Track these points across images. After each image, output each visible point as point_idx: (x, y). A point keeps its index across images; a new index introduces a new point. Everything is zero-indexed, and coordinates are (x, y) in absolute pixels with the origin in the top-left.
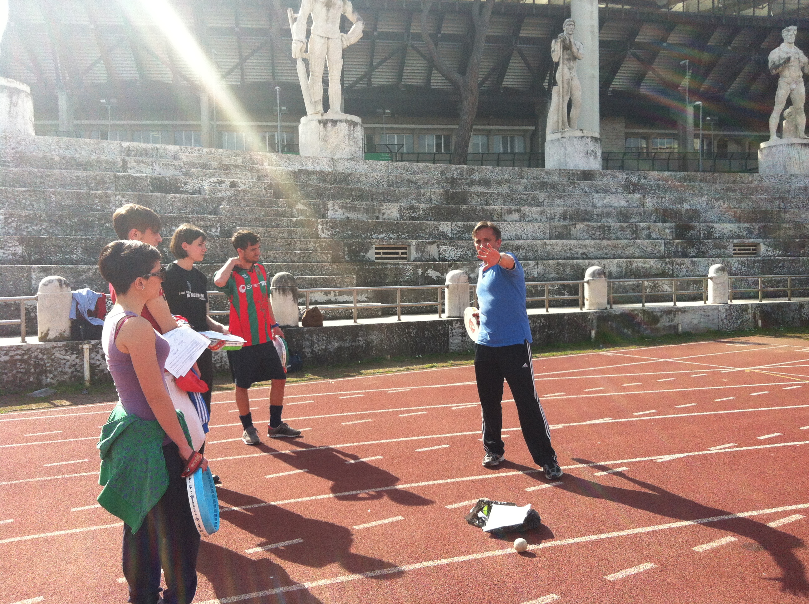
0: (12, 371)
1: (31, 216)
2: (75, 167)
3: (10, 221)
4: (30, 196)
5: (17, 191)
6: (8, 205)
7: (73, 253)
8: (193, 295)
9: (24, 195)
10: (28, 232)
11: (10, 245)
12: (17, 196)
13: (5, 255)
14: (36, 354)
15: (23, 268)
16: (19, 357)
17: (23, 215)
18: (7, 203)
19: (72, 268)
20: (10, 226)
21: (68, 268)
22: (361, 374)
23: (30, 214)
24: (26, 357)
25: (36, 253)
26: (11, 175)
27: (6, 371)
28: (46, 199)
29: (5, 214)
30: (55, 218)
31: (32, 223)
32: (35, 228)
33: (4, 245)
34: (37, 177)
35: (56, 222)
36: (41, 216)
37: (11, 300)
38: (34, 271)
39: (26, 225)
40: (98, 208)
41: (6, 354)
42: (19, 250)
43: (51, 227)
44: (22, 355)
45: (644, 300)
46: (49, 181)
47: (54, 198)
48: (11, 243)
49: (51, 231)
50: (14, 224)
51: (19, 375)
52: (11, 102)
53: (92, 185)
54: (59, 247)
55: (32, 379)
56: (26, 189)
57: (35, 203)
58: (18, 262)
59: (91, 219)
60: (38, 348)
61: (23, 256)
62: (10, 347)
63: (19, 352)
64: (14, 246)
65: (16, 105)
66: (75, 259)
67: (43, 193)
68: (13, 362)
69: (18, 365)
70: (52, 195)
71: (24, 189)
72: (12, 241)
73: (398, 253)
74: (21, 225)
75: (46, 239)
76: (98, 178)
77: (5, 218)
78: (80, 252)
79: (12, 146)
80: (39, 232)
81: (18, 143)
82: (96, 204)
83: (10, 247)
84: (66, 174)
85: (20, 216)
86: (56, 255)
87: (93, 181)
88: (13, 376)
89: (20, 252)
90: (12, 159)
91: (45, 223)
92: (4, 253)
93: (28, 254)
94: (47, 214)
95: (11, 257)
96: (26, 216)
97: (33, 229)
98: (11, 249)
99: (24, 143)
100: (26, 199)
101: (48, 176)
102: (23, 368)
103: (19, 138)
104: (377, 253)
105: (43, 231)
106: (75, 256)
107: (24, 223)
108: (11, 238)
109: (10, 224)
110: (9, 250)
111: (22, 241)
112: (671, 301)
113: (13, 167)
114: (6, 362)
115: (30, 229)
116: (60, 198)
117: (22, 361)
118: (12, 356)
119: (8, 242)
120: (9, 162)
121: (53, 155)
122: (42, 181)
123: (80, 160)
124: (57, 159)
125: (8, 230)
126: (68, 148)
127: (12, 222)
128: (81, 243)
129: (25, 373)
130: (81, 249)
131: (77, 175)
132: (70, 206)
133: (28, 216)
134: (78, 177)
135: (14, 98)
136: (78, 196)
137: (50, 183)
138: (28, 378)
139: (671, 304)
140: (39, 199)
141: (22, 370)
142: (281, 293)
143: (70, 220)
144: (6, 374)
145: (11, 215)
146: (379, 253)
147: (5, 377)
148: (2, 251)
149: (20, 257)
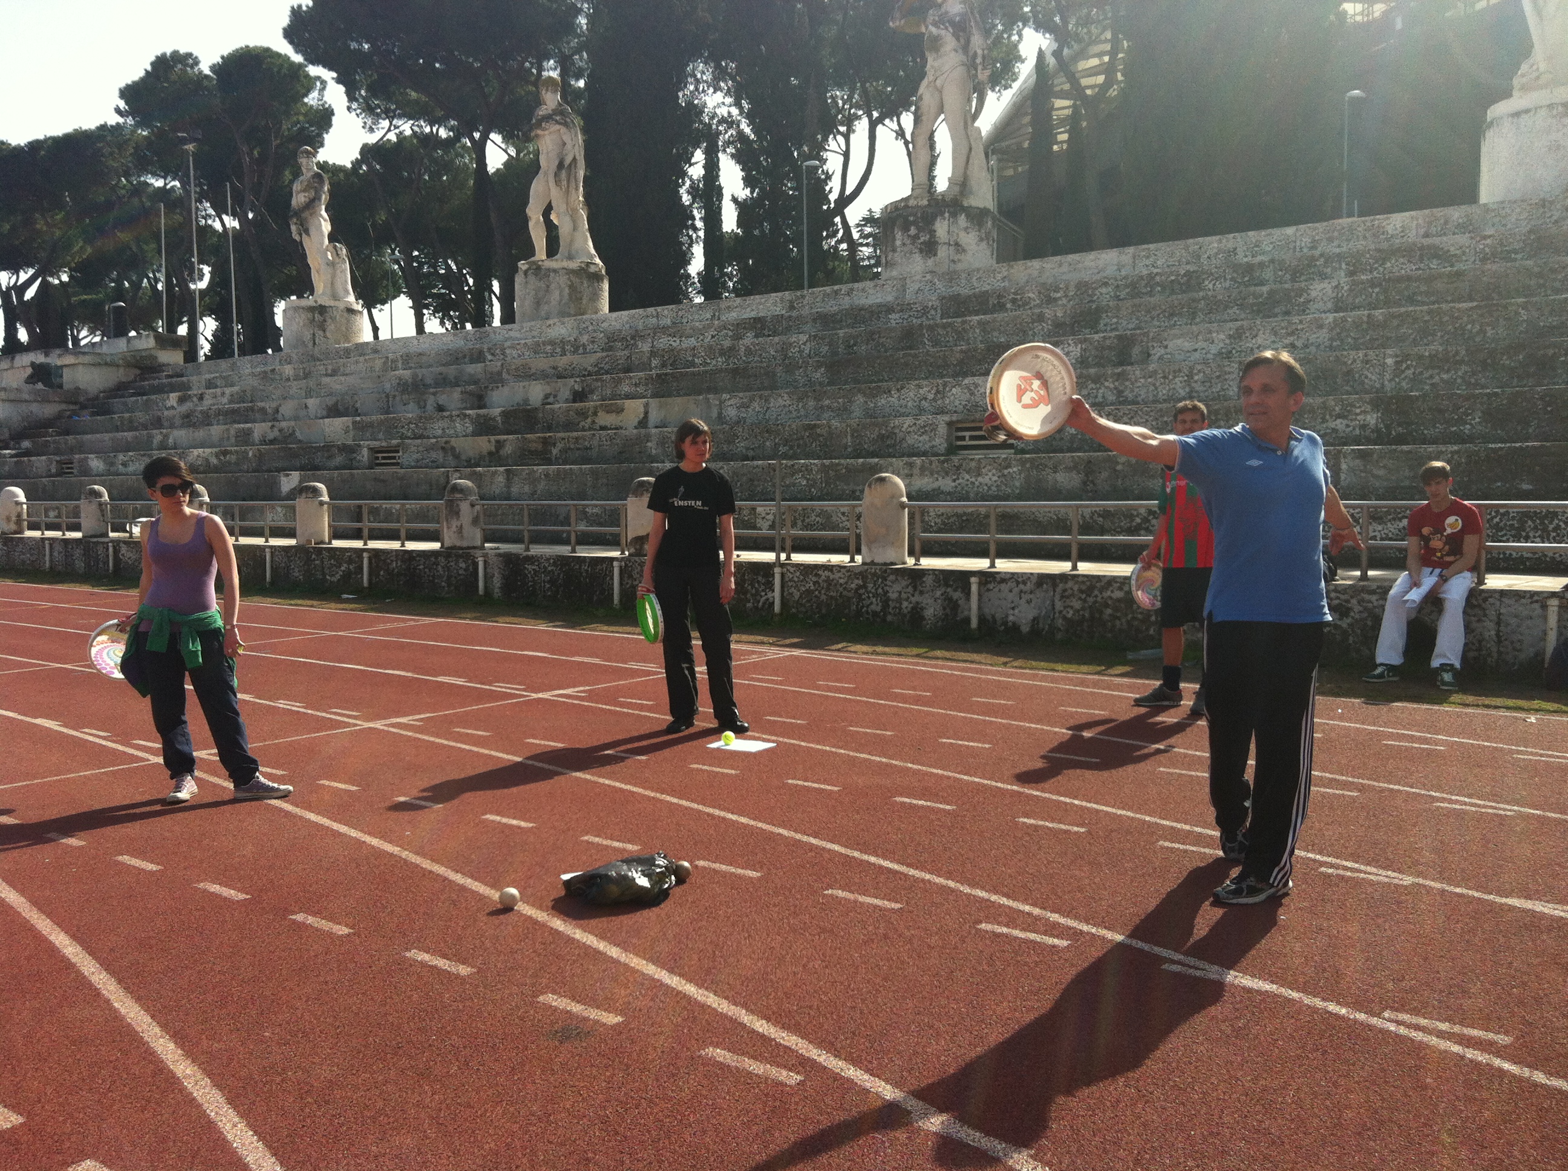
0: (1126, 615)
1: (1440, 356)
3: (1404, 366)
4: (1482, 315)
5: (1458, 309)
7: (1465, 423)
8: (681, 503)
9: (1469, 316)
10: (1432, 384)
11: (1358, 411)
12: (1458, 318)
13: (1349, 429)
19: (1410, 452)
21: (1402, 452)
23: (1438, 352)
25: (1399, 425)
27: (1119, 614)
29: (1397, 356)
30: (1482, 356)
31: (1441, 368)
32: (1445, 376)
33: (1348, 411)
35: (1484, 364)
36: (1457, 353)
38: (1345, 457)
39: (1430, 372)
42: (1372, 419)
46: (1555, 280)
48: (1360, 407)
49: (1473, 381)
50: (1410, 372)
51: (1136, 623)
54: (1440, 411)
55: (1151, 632)
57: (1488, 328)
58: (1369, 441)
61: (1377, 430)
64: (1365, 412)
67: (1505, 307)
71: (1471, 305)
72: (1360, 404)
74: (1421, 373)
77: (1397, 363)
78: (1477, 420)
80: (1450, 384)
83: (1357, 414)
85: (1421, 357)
86: (1434, 427)
88: (1128, 622)
89: (1373, 422)
91: (1463, 367)
93: (1387, 427)
94: (1467, 350)
95: (1357, 432)
96: (1431, 356)
97: (1442, 379)
98: (1359, 417)
100: (1473, 322)
101: (1553, 271)
105: (1459, 381)
107: (1427, 369)
108: (1361, 399)
109: (1403, 372)
110: (1356, 419)
111: (1376, 404)
114: (1119, 600)
115: (1436, 379)
116: (1536, 314)
119: (1355, 406)
127: (1408, 368)
130: (1480, 414)
132: (1554, 327)
133: (1435, 356)
137: (1557, 284)
138: (1147, 629)
140: (1497, 319)
141: (1139, 616)
144: (1119, 618)
145: (1407, 357)
147: (1118, 623)
148: (1345, 422)
149: (1373, 432)
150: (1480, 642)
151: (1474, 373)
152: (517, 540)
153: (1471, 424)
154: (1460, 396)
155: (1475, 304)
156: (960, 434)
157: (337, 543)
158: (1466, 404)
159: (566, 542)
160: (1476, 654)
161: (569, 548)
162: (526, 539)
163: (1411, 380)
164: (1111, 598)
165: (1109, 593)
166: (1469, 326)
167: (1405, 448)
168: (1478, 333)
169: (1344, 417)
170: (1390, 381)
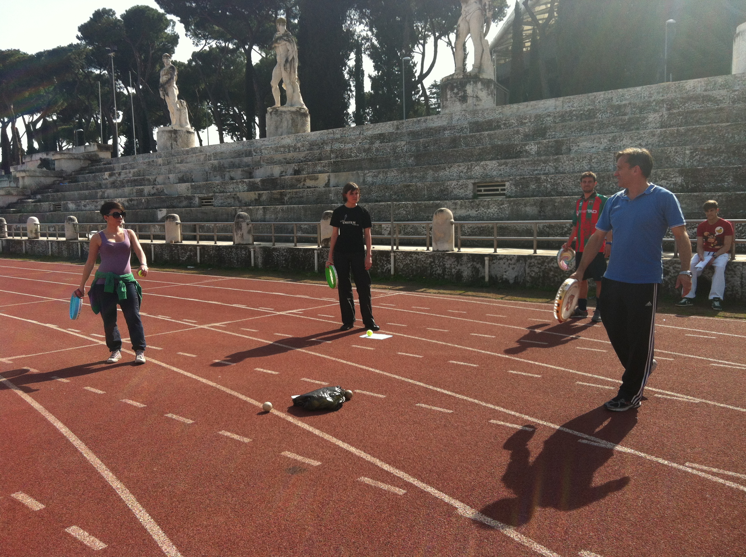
3: (695, 154)
4: (733, 129)
8: (346, 223)
9: (727, 130)
10: (709, 163)
11: (672, 176)
12: (721, 131)
17: (706, 148)
20: (694, 159)
25: (693, 183)
29: (691, 149)
31: (713, 155)
32: (715, 159)
33: (668, 176)
39: (707, 157)
42: (679, 180)
48: (673, 174)
50: (697, 157)
54: (712, 176)
57: (736, 136)
61: (682, 185)
64: (675, 177)
71: (727, 124)
74: (703, 158)
77: (691, 153)
80: (717, 163)
85: (703, 150)
91: (724, 154)
93: (686, 183)
95: (672, 186)
96: (708, 149)
97: (713, 160)
98: (673, 179)
100: (728, 133)
107: (706, 155)
108: (673, 171)
109: (694, 157)
110: (671, 180)
111: (681, 173)
119: (671, 174)
128: (732, 172)
133: (710, 149)
140: (740, 131)
145: (696, 150)
148: (666, 181)
149: (680, 186)
150: (733, 287)
151: (729, 157)
152: (269, 241)
153: (727, 182)
154: (722, 168)
155: (729, 124)
156: (479, 189)
157: (185, 242)
158: (726, 173)
159: (292, 242)
160: (731, 293)
161: (293, 244)
162: (273, 240)
163: (699, 161)
166: (726, 135)
167: (695, 194)
168: (731, 138)
169: (666, 179)
170: (688, 162)
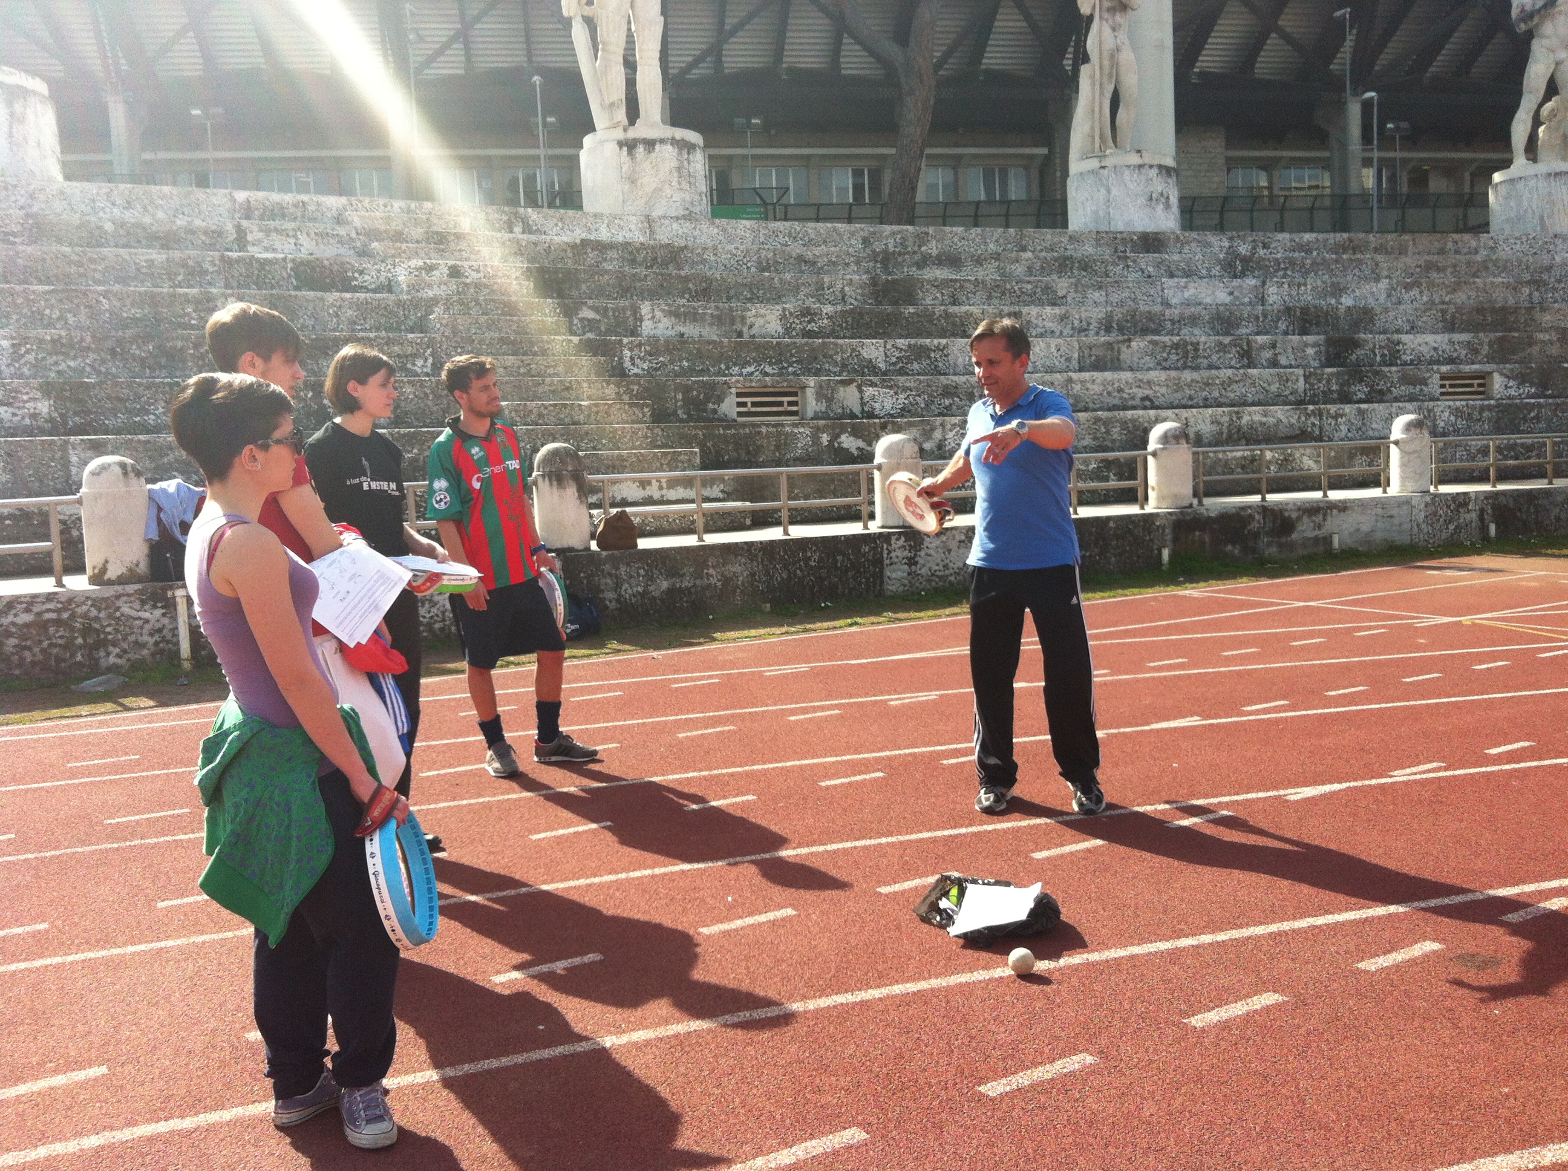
0: (40, 642)
1: (64, 341)
2: (144, 242)
3: (23, 350)
4: (60, 301)
5: (34, 292)
6: (17, 320)
7: (148, 413)
8: (375, 485)
9: (46, 300)
10: (59, 372)
11: (25, 397)
12: (35, 301)
13: (18, 418)
14: (85, 608)
15: (52, 443)
16: (53, 616)
17: (49, 338)
18: (15, 317)
19: (148, 442)
20: (23, 361)
21: (139, 441)
22: (714, 640)
23: (60, 336)
24: (65, 615)
25: (75, 414)
26: (20, 261)
27: (29, 643)
28: (90, 307)
29: (12, 338)
30: (109, 344)
31: (66, 355)
32: (72, 364)
33: (14, 398)
34: (70, 263)
35: (113, 353)
36: (82, 340)
37: (34, 504)
38: (74, 448)
39: (54, 358)
40: (193, 322)
41: (28, 610)
42: (44, 407)
43: (103, 362)
44: (58, 611)
45: (1264, 488)
46: (95, 270)
47: (105, 304)
48: (27, 393)
49: (103, 370)
50: (30, 357)
51: (55, 651)
52: (12, 115)
53: (180, 278)
54: (120, 400)
55: (79, 658)
56: (52, 287)
58: (43, 432)
59: (179, 344)
60: (88, 598)
61: (51, 420)
62: (34, 596)
63: (51, 606)
64: (35, 399)
65: (22, 120)
66: (151, 422)
67: (85, 294)
68: (42, 625)
69: (52, 630)
70: (101, 298)
71: (47, 288)
72: (27, 389)
73: (781, 404)
74: (44, 358)
75: (94, 386)
76: (191, 263)
77: (13, 345)
78: (161, 410)
79: (20, 203)
80: (80, 371)
81: (31, 196)
82: (188, 314)
83: (25, 402)
84: (127, 257)
85: (41, 341)
86: (115, 416)
87: (182, 270)
88: (43, 651)
89: (45, 410)
90: (19, 228)
91: (91, 354)
92: (14, 415)
93: (61, 415)
94: (93, 337)
95: (27, 421)
96: (53, 341)
97: (69, 367)
98: (27, 405)
99: (42, 197)
100: (52, 307)
101: (92, 261)
102: (61, 637)
103: (32, 187)
104: (739, 404)
105: (88, 369)
106: (152, 417)
107: (50, 354)
108: (28, 385)
109: (23, 356)
110: (24, 407)
111: (47, 390)
112: (1319, 489)
113: (22, 244)
114: (27, 625)
115: (63, 367)
116: (118, 304)
117: (58, 622)
118: (39, 614)
119: (20, 392)
120: (14, 234)
121: (100, 219)
122: (81, 270)
123: (154, 228)
124: (109, 227)
125: (19, 368)
126: (129, 205)
127: (28, 352)
128: (163, 393)
129: (65, 647)
130: (163, 404)
131: (147, 257)
132: (138, 319)
133: (57, 341)
134: (151, 263)
135: (18, 107)
136: (153, 300)
137: (98, 276)
138: (73, 655)
139: (1317, 495)
140: (78, 306)
141: (60, 641)
142: (555, 483)
143: (139, 347)
144: (29, 648)
145: (26, 340)
146: (744, 404)
147: (27, 654)
148: (10, 410)
149: (46, 421)
153: (155, 415)
163: (34, 366)
164: (14, 624)
165: (10, 618)
166: (47, 312)
168: (59, 319)
169: (9, 405)
